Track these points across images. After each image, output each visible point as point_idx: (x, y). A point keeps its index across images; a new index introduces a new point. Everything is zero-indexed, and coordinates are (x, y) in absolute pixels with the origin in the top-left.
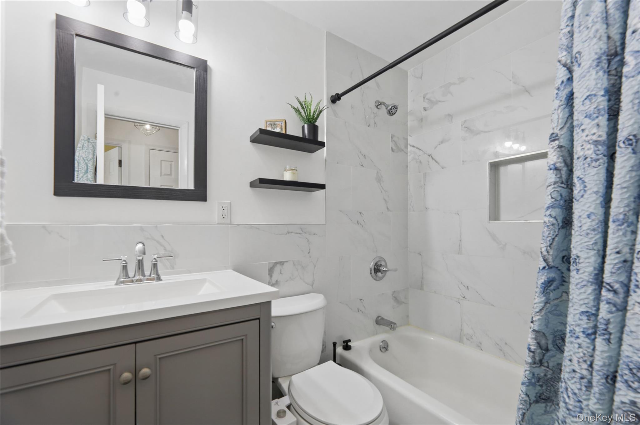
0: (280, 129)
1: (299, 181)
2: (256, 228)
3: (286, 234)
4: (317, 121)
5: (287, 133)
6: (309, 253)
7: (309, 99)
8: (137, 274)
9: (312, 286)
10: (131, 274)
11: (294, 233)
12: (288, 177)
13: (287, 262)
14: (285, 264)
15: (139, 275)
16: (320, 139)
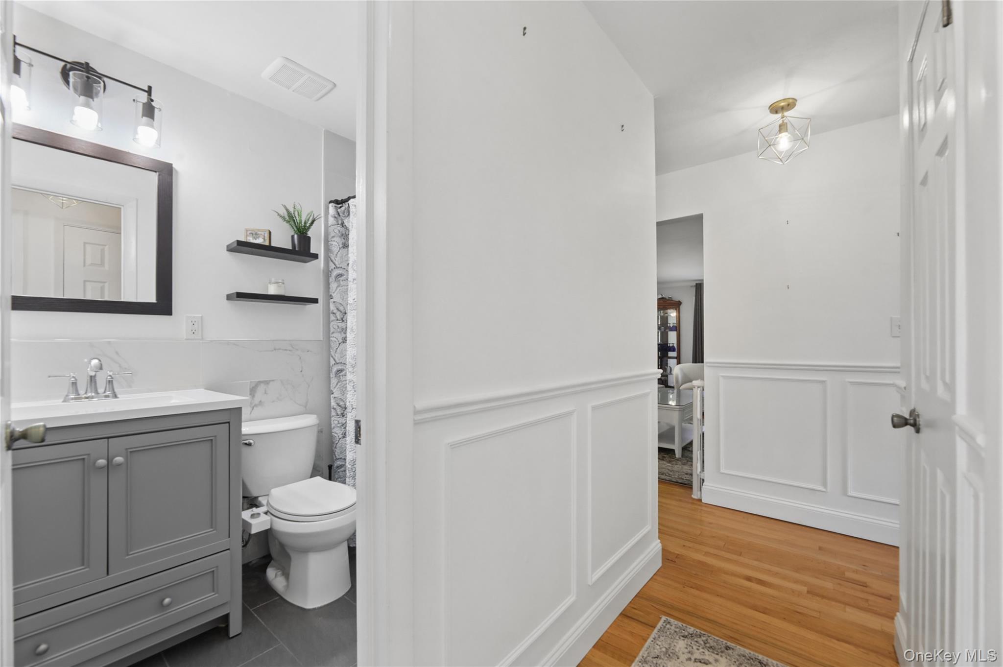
0: (263, 240)
1: (286, 295)
2: (234, 344)
3: (273, 351)
4: (310, 230)
5: (273, 245)
6: (301, 371)
7: (298, 207)
8: (89, 390)
9: (306, 407)
10: (82, 392)
11: (283, 350)
12: (272, 290)
13: (273, 380)
14: (271, 383)
15: (91, 392)
16: (312, 251)
